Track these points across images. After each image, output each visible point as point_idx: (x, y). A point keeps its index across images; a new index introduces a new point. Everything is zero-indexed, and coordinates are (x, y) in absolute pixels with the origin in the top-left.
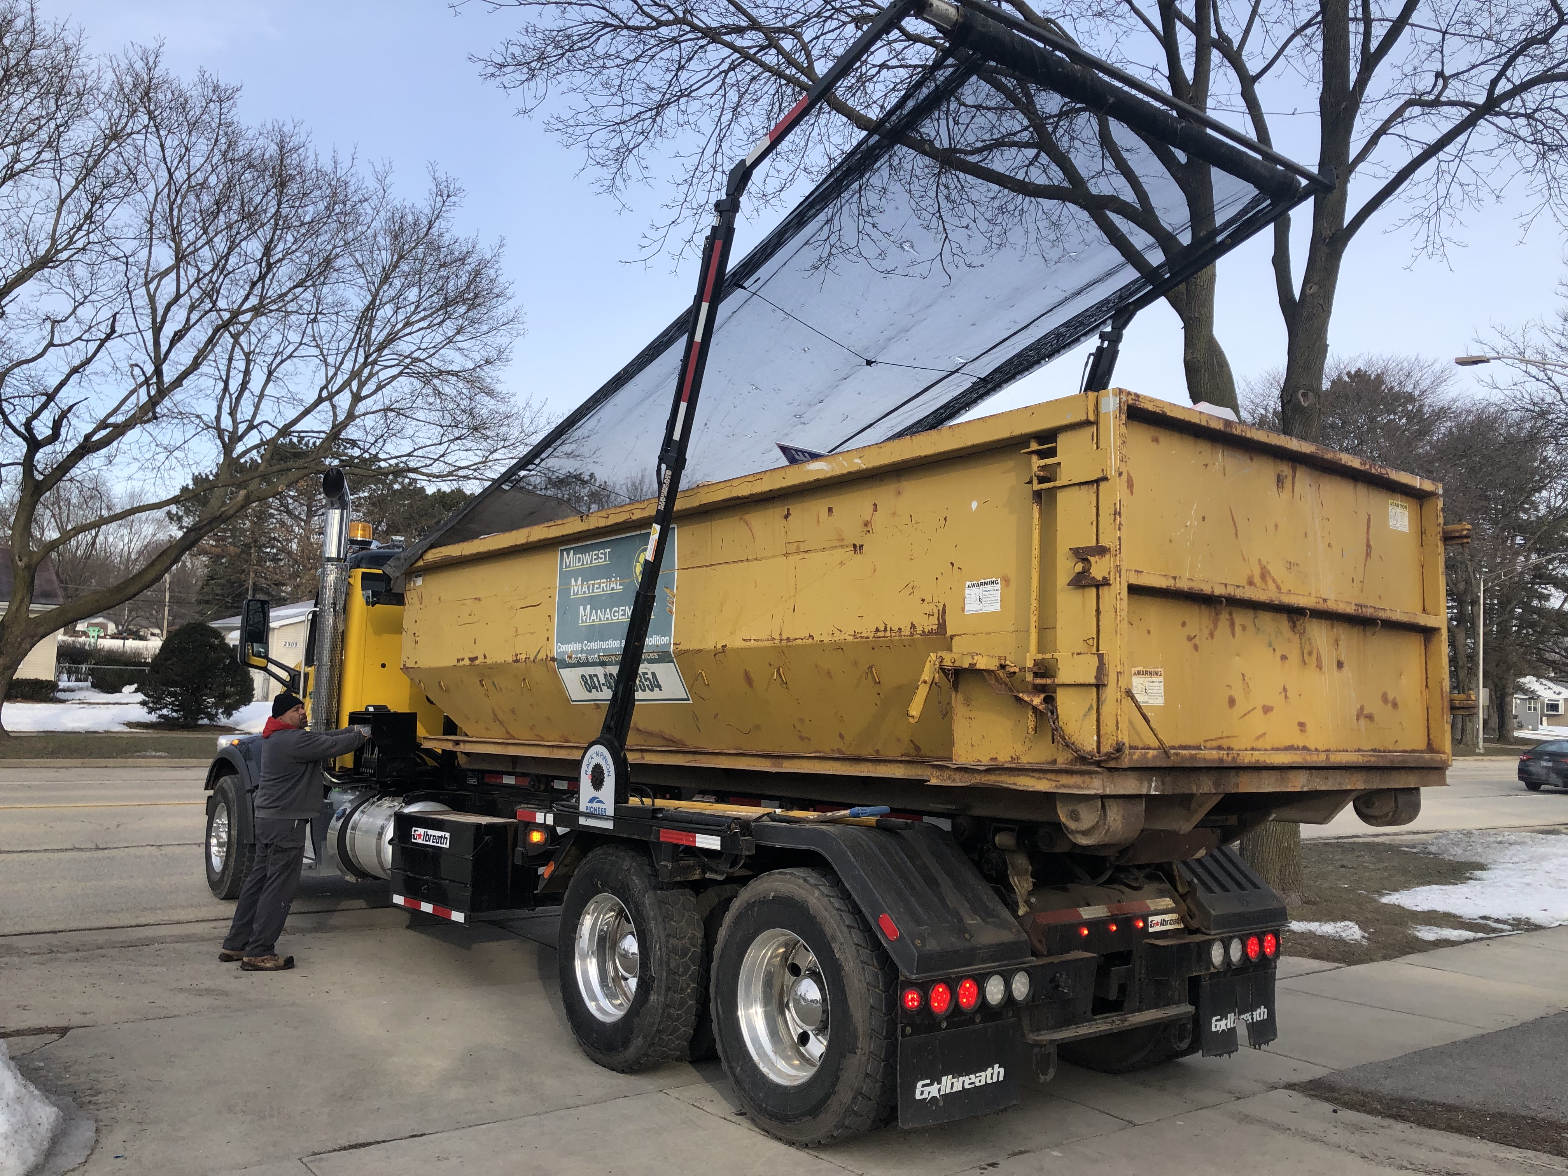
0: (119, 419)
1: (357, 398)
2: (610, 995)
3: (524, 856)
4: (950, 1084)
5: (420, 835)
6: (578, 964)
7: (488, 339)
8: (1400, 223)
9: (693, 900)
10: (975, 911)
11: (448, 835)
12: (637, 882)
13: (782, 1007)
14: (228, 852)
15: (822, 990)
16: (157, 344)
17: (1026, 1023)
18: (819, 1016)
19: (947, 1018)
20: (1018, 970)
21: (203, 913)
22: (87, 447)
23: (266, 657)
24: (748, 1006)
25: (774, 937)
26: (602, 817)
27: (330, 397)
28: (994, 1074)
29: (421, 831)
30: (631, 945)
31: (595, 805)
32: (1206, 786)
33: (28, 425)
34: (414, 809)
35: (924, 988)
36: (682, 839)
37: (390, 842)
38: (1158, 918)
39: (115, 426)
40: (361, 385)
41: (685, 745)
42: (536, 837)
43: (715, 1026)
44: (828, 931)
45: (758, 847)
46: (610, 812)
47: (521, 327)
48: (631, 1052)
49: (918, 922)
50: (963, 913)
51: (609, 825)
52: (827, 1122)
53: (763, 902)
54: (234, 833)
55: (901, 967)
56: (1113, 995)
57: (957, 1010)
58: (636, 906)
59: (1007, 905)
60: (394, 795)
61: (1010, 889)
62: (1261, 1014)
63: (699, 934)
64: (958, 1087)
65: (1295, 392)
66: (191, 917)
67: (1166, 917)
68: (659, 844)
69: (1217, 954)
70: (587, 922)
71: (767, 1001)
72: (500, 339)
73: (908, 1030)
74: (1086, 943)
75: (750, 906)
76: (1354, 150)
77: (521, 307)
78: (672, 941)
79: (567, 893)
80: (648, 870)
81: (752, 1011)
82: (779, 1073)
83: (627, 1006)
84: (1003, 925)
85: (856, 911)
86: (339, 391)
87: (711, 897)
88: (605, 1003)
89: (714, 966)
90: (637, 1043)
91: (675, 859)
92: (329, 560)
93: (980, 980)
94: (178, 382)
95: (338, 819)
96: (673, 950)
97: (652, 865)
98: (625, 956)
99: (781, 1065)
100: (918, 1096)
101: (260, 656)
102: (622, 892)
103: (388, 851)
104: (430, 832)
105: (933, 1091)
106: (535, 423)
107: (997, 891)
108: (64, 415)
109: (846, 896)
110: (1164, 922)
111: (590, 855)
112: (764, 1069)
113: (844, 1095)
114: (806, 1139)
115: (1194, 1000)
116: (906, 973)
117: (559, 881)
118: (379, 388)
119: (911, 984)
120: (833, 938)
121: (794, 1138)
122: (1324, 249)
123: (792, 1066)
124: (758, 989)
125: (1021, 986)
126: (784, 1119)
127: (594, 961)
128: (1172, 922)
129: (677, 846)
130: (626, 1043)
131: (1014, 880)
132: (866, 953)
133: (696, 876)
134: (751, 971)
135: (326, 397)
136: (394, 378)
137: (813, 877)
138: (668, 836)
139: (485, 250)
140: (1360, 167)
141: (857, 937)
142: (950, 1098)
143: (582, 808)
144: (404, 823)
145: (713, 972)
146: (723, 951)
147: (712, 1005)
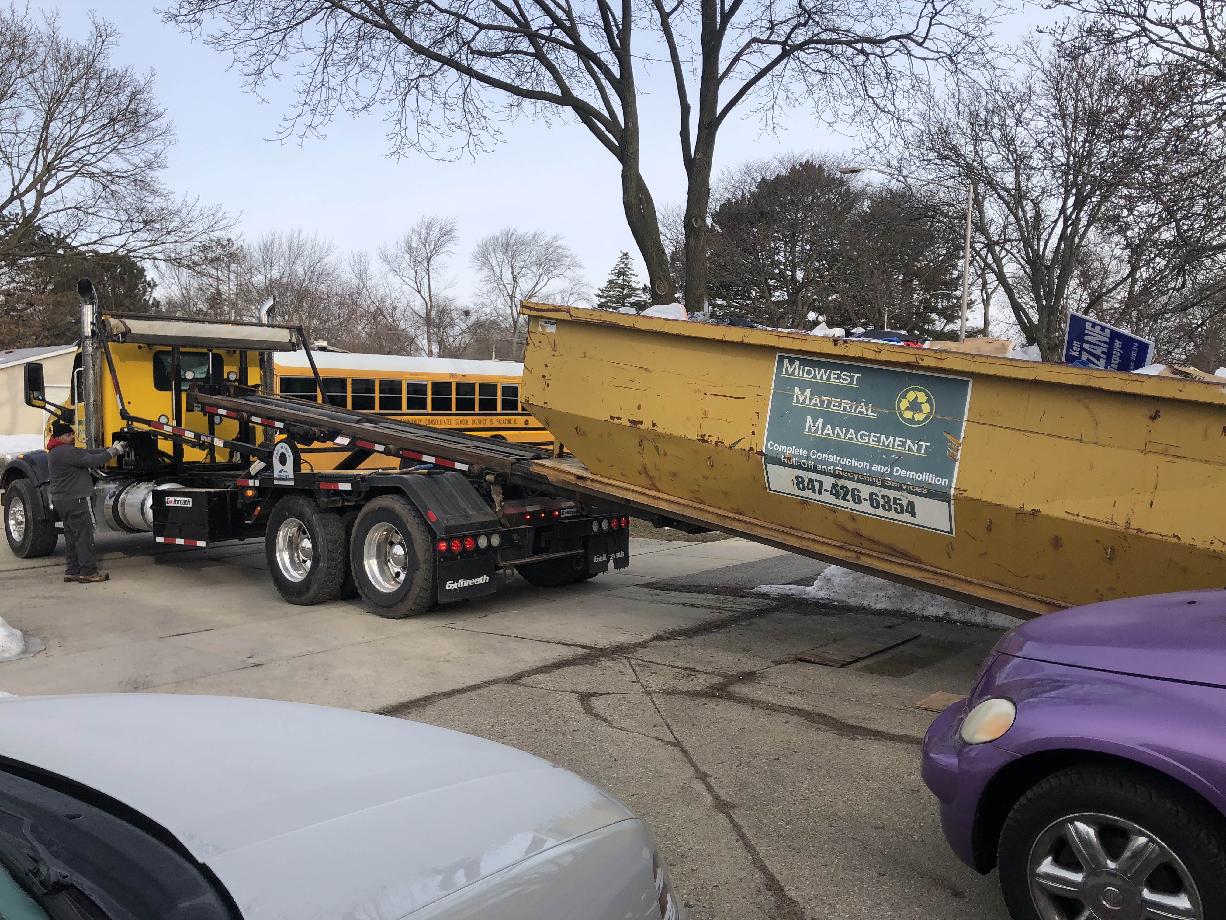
1: (41, 195)
2: (296, 569)
3: (244, 504)
4: (462, 583)
5: (171, 501)
6: (278, 555)
9: (339, 517)
10: (473, 508)
11: (190, 499)
12: (308, 510)
13: (386, 562)
14: (26, 527)
15: (404, 549)
17: (499, 558)
18: (403, 561)
19: (460, 554)
20: (493, 533)
21: (15, 566)
23: (44, 400)
24: (369, 558)
25: (380, 527)
26: (288, 479)
27: (20, 196)
28: (485, 579)
29: (172, 499)
30: (307, 544)
31: (283, 474)
34: (165, 487)
35: (448, 540)
36: (332, 487)
37: (151, 507)
38: (566, 511)
40: (44, 184)
42: (250, 493)
43: (353, 574)
44: (405, 520)
45: (370, 487)
46: (292, 476)
47: (173, 138)
48: (311, 594)
49: (446, 513)
50: (468, 510)
51: (292, 483)
52: (408, 605)
53: (374, 512)
55: (438, 533)
56: (543, 545)
57: (464, 550)
58: (309, 522)
59: (490, 506)
60: (149, 480)
61: (493, 501)
62: (620, 554)
63: (343, 533)
64: (466, 584)
65: (690, 219)
67: (570, 510)
68: (320, 490)
69: (595, 527)
70: (281, 534)
71: (378, 557)
73: (442, 560)
74: (528, 522)
75: (367, 514)
77: (172, 122)
78: (329, 536)
79: (269, 522)
80: (314, 504)
81: (371, 561)
82: (383, 587)
83: (306, 574)
84: (487, 514)
85: (417, 510)
86: (27, 191)
87: (348, 515)
88: (294, 573)
89: (351, 546)
90: (314, 588)
91: (328, 497)
92: (87, 337)
93: (475, 537)
95: (110, 498)
96: (330, 541)
97: (316, 501)
98: (303, 550)
99: (385, 584)
100: (447, 588)
101: (39, 399)
102: (300, 516)
103: (150, 513)
104: (178, 499)
105: (455, 586)
106: (191, 214)
107: (486, 501)
109: (412, 504)
110: (569, 512)
111: (280, 500)
112: (377, 587)
113: (415, 590)
114: (399, 614)
115: (585, 547)
116: (440, 535)
117: (264, 516)
118: (58, 186)
119: (443, 540)
120: (407, 522)
121: (393, 615)
122: (706, 131)
123: (392, 585)
124: (374, 551)
125: (496, 541)
126: (389, 607)
127: (287, 553)
128: (573, 512)
129: (329, 490)
130: (308, 589)
131: (495, 497)
132: (422, 527)
133: (340, 504)
134: (370, 544)
135: (16, 195)
136: (71, 177)
137: (396, 497)
138: (323, 486)
139: (139, 77)
141: (417, 520)
142: (462, 589)
143: (275, 476)
144: (159, 497)
145: (351, 549)
146: (355, 537)
147: (352, 564)
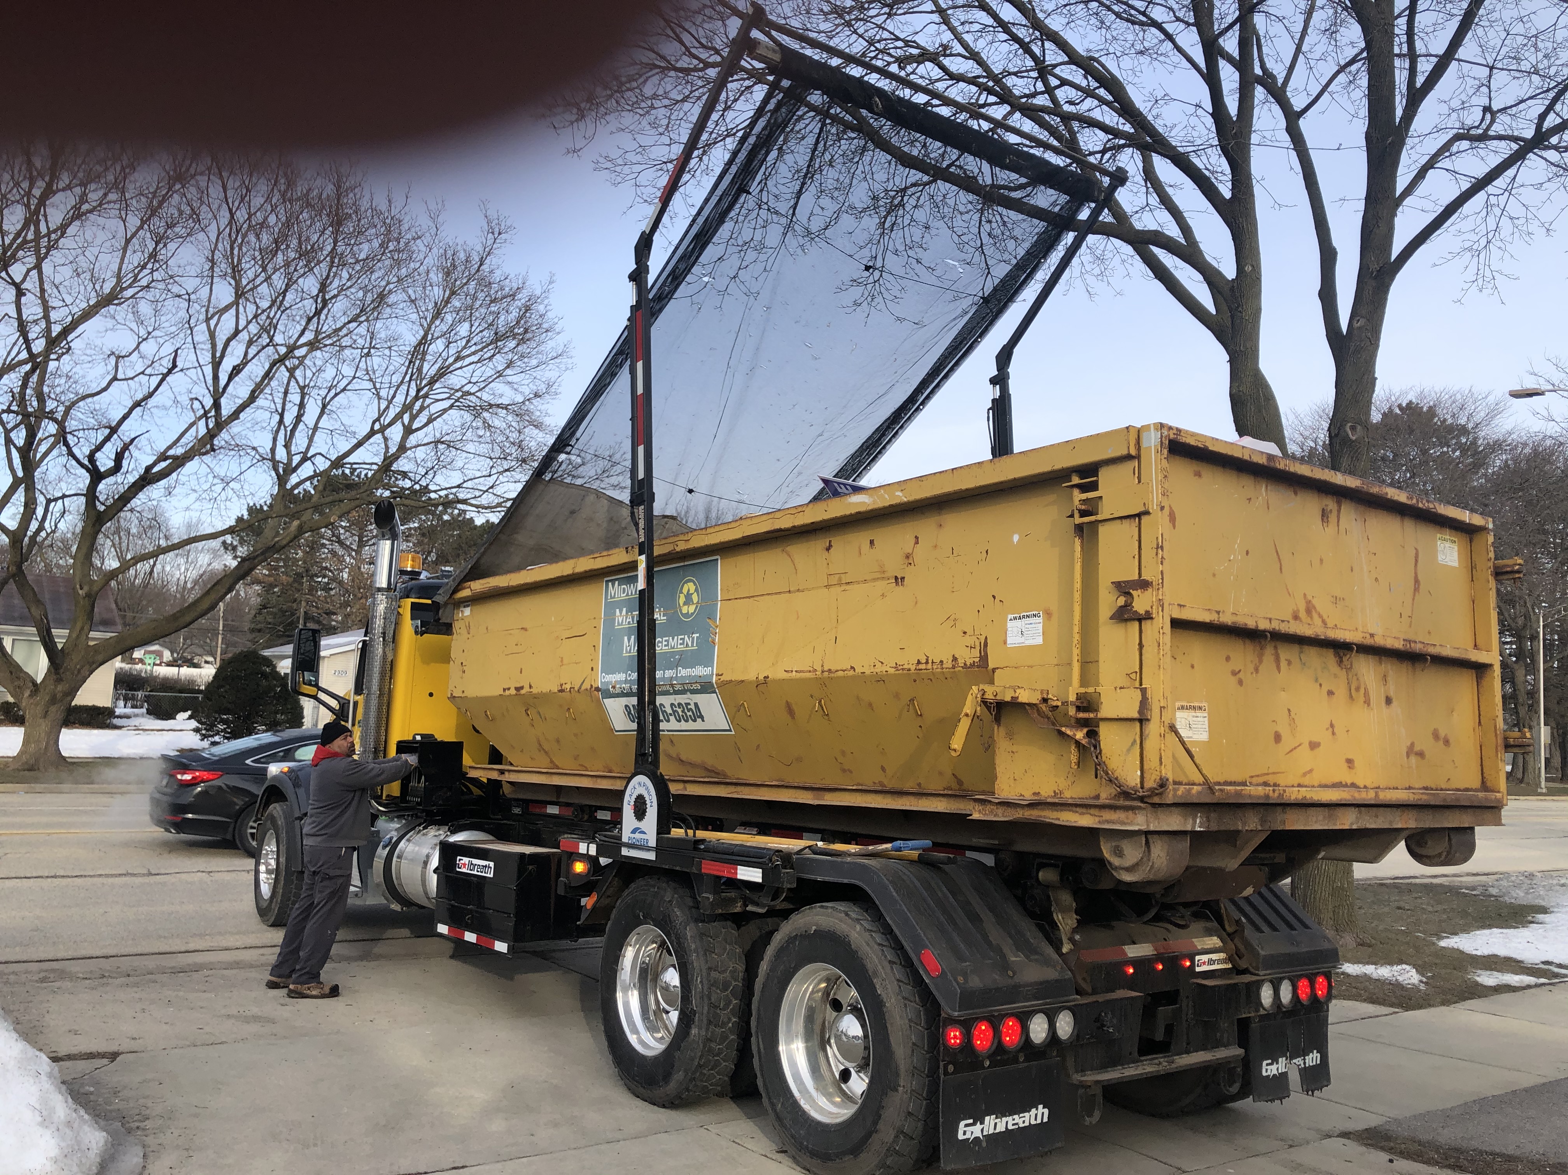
0: (178, 451)
1: (408, 431)
2: (652, 1028)
3: (567, 887)
4: (993, 1124)
5: (465, 865)
6: (619, 995)
7: (538, 373)
8: (1450, 257)
9: (735, 933)
10: (1018, 947)
11: (492, 864)
12: (679, 914)
13: (824, 1043)
14: (276, 880)
15: (863, 1026)
16: (216, 377)
17: (1070, 1062)
18: (861, 1053)
19: (990, 1057)
20: (1062, 1009)
21: (251, 940)
22: (147, 479)
23: (316, 685)
24: (789, 1041)
25: (815, 972)
26: (648, 849)
27: (382, 430)
28: (1038, 1115)
29: (466, 860)
30: (672, 977)
31: (637, 836)
32: (1251, 823)
33: (91, 457)
34: (458, 838)
35: (967, 1025)
36: (724, 871)
37: (435, 871)
38: (1205, 958)
39: (175, 458)
40: (413, 418)
41: (725, 776)
42: (579, 867)
43: (756, 1062)
44: (869, 966)
45: (800, 880)
46: (653, 843)
48: (672, 1087)
49: (961, 958)
50: (1006, 950)
51: (651, 856)
53: (807, 935)
54: (282, 860)
55: (943, 1004)
56: (1159, 1036)
57: (1000, 1048)
58: (678, 938)
59: (1051, 942)
60: (439, 823)
61: (1054, 925)
62: (1313, 1059)
63: (741, 967)
64: (1001, 1128)
65: (1342, 427)
66: (239, 944)
67: (1214, 956)
68: (700, 876)
69: (1266, 995)
70: (629, 953)
71: (808, 1037)
72: (549, 373)
73: (951, 1068)
74: (1131, 982)
75: (791, 940)
76: (1401, 184)
78: (713, 974)
79: (609, 925)
80: (689, 902)
81: (794, 1046)
82: (820, 1109)
83: (668, 1040)
84: (1047, 962)
85: (898, 947)
86: (390, 424)
87: (753, 930)
88: (646, 1036)
89: (755, 1000)
90: (679, 1075)
91: (716, 891)
92: (379, 590)
93: (1024, 1018)
94: (235, 415)
95: (384, 847)
96: (715, 984)
97: (694, 898)
98: (666, 989)
99: (823, 1101)
100: (961, 1137)
101: (310, 685)
102: (663, 924)
103: (433, 880)
104: (475, 861)
105: (976, 1131)
107: (1040, 928)
108: (126, 447)
109: (888, 931)
110: (1211, 962)
111: (633, 886)
112: (802, 1103)
113: (886, 1134)
115: (1243, 1042)
116: (949, 1010)
117: (601, 912)
118: (430, 421)
119: (953, 1021)
120: (875, 973)
122: (1373, 283)
123: (834, 1103)
124: (799, 1024)
125: (1065, 1025)
126: (825, 1158)
127: (636, 993)
128: (1219, 961)
129: (719, 878)
130: (667, 1077)
131: (1058, 917)
132: (908, 989)
133: (738, 908)
134: (792, 1006)
135: (378, 429)
136: (445, 411)
137: (855, 911)
138: (710, 868)
139: (535, 286)
140: (1408, 201)
141: (898, 972)
142: (993, 1139)
143: (625, 839)
144: (449, 852)
145: (754, 1007)
146: (764, 985)
147: (753, 1039)
